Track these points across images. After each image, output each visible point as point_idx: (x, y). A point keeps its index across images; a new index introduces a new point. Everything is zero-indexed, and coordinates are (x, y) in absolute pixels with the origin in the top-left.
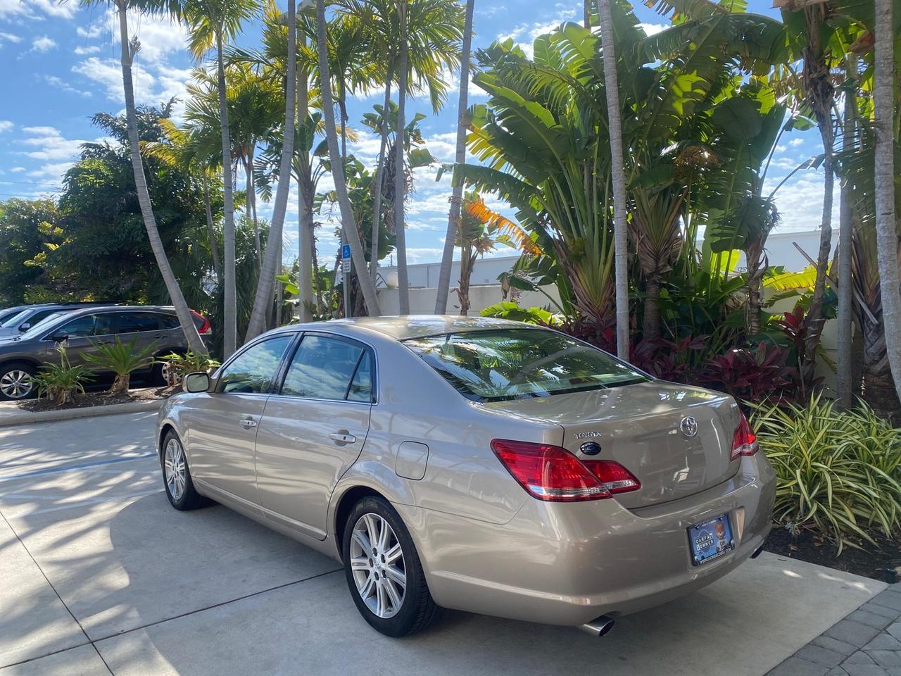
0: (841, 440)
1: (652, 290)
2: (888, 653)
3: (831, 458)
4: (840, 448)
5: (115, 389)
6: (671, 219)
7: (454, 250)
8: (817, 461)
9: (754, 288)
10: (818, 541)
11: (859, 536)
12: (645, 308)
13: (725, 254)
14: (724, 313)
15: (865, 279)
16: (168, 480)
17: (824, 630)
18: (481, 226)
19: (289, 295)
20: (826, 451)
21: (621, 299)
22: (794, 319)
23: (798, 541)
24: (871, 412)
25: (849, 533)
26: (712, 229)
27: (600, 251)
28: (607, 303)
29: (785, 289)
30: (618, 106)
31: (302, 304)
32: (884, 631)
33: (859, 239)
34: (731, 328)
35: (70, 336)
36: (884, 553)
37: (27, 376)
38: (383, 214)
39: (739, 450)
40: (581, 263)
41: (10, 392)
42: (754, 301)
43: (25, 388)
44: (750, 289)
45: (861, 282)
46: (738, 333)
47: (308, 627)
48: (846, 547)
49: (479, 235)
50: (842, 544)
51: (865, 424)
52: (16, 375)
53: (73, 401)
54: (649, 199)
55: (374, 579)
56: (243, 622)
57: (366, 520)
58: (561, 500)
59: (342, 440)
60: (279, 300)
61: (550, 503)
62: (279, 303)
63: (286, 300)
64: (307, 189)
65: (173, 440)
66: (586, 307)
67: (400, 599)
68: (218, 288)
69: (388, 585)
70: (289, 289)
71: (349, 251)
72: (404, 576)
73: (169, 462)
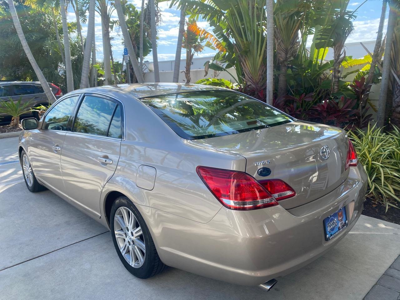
1: (283, 70)
3: (381, 159)
5: (12, 124)
6: (294, 32)
7: (182, 50)
8: (374, 161)
9: (337, 68)
10: (374, 204)
11: (395, 200)
12: (279, 79)
13: (322, 50)
14: (319, 81)
15: (398, 62)
16: (25, 176)
18: (196, 37)
19: (101, 76)
21: (269, 74)
25: (390, 199)
26: (317, 35)
27: (258, 48)
28: (260, 77)
31: (107, 80)
33: (396, 40)
34: (322, 89)
38: (146, 33)
39: (349, 163)
40: (248, 56)
42: (336, 75)
44: (335, 69)
45: (395, 64)
46: (326, 92)
47: (90, 271)
48: (390, 207)
49: (195, 43)
50: (387, 205)
54: (284, 20)
55: (128, 244)
56: (52, 268)
57: (121, 210)
58: (244, 209)
59: (104, 162)
60: (95, 78)
61: (235, 211)
62: (95, 80)
63: (98, 78)
64: (106, 20)
65: (25, 155)
66: (249, 79)
67: (143, 258)
68: (65, 72)
69: (136, 249)
70: (100, 72)
71: (127, 51)
72: (144, 246)
73: (25, 166)
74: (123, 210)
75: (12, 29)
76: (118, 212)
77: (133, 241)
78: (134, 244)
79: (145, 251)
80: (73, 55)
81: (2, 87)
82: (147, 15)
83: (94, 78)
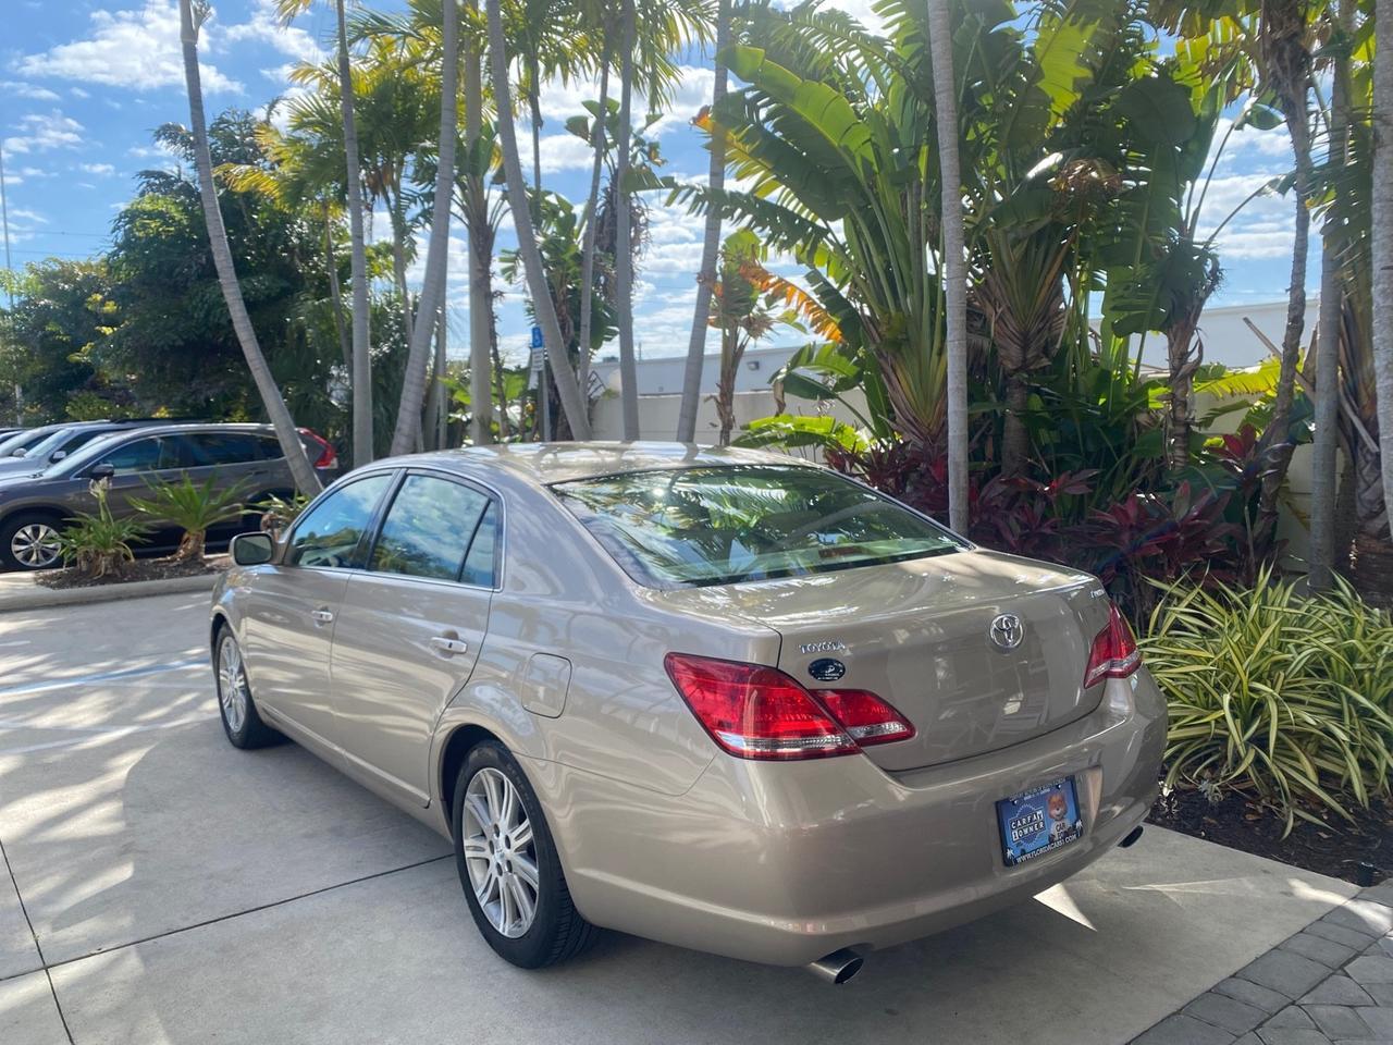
0: (1303, 645)
1: (1016, 397)
2: (1340, 1010)
3: (1282, 674)
4: (1299, 659)
5: (182, 553)
6: (1048, 281)
7: (708, 333)
8: (1259, 680)
9: (1179, 392)
10: (1254, 812)
11: (1322, 803)
12: (1006, 426)
13: (1135, 338)
14: (1133, 434)
16: (224, 701)
17: (1237, 968)
18: (752, 295)
19: (461, 406)
20: (1277, 663)
21: (955, 412)
22: (1241, 443)
23: (1221, 810)
24: (1356, 598)
25: (1305, 799)
26: (1115, 298)
27: (932, 334)
28: (944, 418)
29: (1233, 394)
30: (952, 93)
31: (476, 423)
32: (1340, 971)
33: (1350, 310)
34: (1144, 459)
35: (116, 471)
36: (1364, 834)
37: (53, 533)
39: (1102, 668)
40: (902, 354)
41: (27, 557)
42: (1180, 415)
43: (50, 552)
44: (1174, 395)
45: (1353, 381)
46: (1156, 466)
48: (1299, 823)
49: (749, 311)
50: (1292, 816)
51: (1346, 619)
52: (36, 531)
53: (117, 572)
54: (1013, 247)
55: (495, 874)
56: (292, 937)
57: (483, 778)
58: (774, 757)
59: (447, 648)
60: (442, 414)
61: (754, 762)
62: (441, 420)
63: (451, 415)
64: (481, 239)
65: (227, 640)
66: (909, 425)
67: (532, 909)
68: (350, 396)
69: (515, 884)
70: (459, 397)
71: (540, 336)
72: (536, 871)
73: (225, 672)
74: (486, 776)
75: (201, 265)
76: (473, 783)
77: (509, 863)
78: (510, 870)
79: (536, 887)
80: (375, 344)
81: (159, 441)
82: (606, 224)
83: (438, 414)
